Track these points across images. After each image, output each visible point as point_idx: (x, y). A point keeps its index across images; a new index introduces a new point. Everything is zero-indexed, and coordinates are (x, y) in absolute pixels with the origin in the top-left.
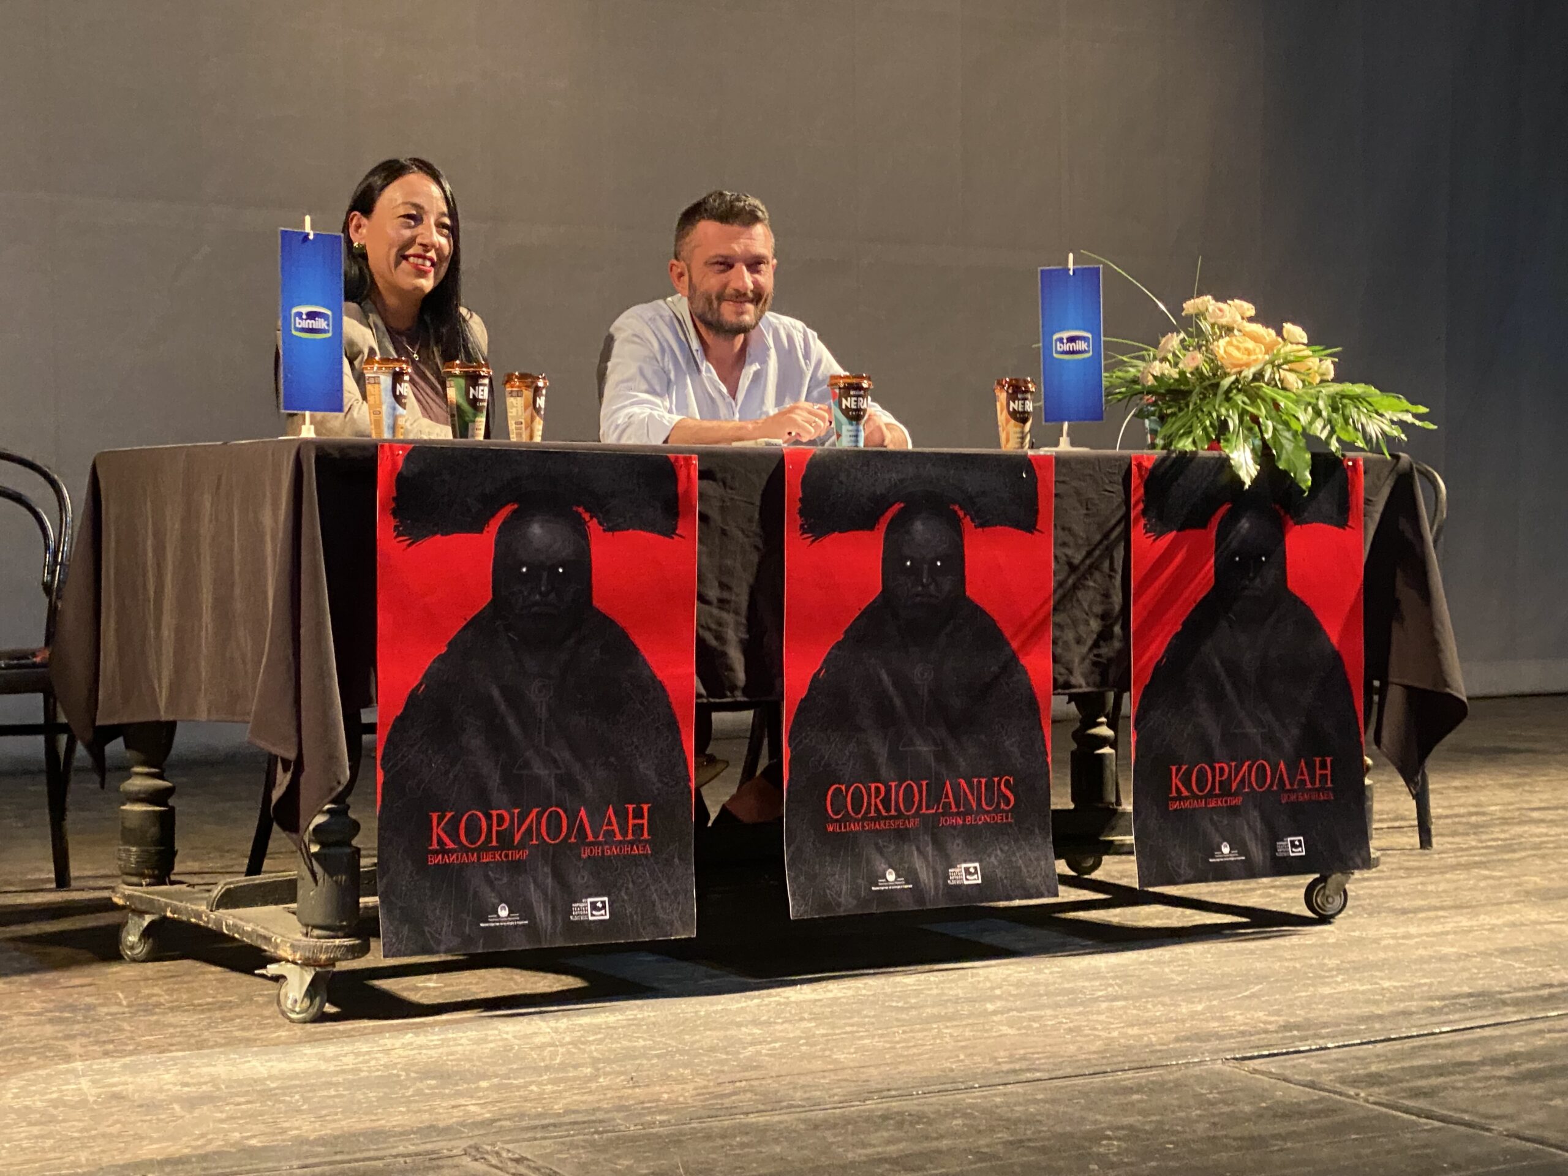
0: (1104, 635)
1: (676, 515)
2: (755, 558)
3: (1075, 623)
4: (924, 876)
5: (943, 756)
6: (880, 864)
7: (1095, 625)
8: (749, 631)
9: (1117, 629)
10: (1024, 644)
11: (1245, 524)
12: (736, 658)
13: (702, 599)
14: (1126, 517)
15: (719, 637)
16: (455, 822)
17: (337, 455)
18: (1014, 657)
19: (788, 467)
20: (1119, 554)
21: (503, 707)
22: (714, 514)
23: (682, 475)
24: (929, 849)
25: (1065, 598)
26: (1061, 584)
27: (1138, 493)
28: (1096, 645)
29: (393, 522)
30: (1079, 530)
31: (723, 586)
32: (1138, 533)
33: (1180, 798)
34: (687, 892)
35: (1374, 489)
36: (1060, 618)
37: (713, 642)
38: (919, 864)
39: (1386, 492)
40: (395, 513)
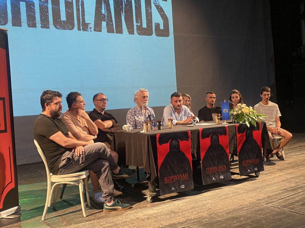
0: (234, 146)
1: (188, 138)
2: (197, 142)
3: (231, 145)
4: (217, 178)
5: (218, 163)
6: (213, 177)
7: (233, 145)
8: (197, 151)
9: (236, 146)
10: (226, 149)
11: (248, 132)
12: (196, 154)
13: (192, 148)
14: (236, 132)
15: (194, 152)
16: (167, 178)
17: (152, 136)
18: (225, 151)
19: (200, 131)
20: (235, 137)
21: (171, 164)
22: (192, 138)
23: (189, 133)
24: (218, 175)
25: (230, 142)
26: (229, 141)
27: (237, 129)
28: (234, 148)
29: (159, 143)
30: (231, 134)
31: (194, 146)
32: (237, 134)
33: (244, 165)
34: (192, 183)
35: (262, 125)
36: (230, 145)
37: (193, 153)
38: (217, 177)
39: (263, 126)
40: (159, 142)
